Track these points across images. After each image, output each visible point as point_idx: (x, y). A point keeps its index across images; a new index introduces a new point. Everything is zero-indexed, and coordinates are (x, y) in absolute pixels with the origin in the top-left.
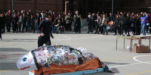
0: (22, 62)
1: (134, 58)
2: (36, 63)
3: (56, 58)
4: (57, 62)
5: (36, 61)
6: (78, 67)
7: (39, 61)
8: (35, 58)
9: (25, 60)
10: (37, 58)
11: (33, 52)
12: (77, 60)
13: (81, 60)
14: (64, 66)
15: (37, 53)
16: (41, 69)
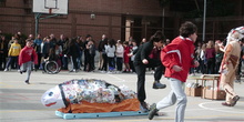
0: (47, 97)
2: (64, 99)
3: (87, 93)
4: (88, 98)
5: (63, 95)
7: (67, 96)
8: (62, 93)
9: (51, 94)
10: (65, 93)
11: (60, 85)
12: (113, 97)
13: (118, 98)
14: (96, 103)
15: (65, 87)
16: (69, 105)
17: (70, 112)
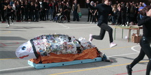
0: (21, 51)
1: (132, 48)
2: (35, 52)
3: (55, 47)
4: (56, 51)
5: (34, 49)
6: (77, 56)
7: (38, 50)
8: (34, 47)
9: (23, 48)
10: (36, 47)
11: (31, 41)
12: (75, 49)
13: (79, 50)
14: (62, 55)
15: (35, 42)
16: (39, 57)
17: (41, 62)
